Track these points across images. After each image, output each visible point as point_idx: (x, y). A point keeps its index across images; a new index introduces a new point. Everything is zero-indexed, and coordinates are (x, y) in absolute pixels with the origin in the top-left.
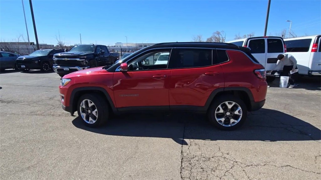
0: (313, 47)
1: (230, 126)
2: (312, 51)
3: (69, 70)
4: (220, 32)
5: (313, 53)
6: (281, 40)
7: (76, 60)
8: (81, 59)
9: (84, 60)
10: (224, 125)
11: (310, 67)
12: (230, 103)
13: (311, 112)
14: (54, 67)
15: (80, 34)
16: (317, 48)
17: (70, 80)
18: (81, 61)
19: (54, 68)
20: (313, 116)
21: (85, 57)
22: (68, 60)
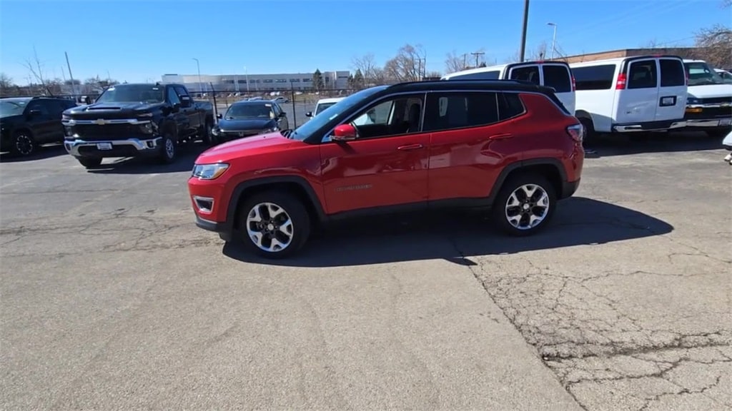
0: (619, 80)
1: (529, 227)
2: (618, 87)
3: (111, 148)
4: (413, 46)
5: (619, 91)
6: (565, 66)
7: (129, 124)
8: (139, 119)
9: (149, 121)
10: (519, 228)
11: (614, 118)
12: (529, 188)
13: (635, 194)
14: (66, 142)
15: (66, 54)
16: (626, 81)
17: (226, 166)
18: (140, 124)
19: (67, 145)
20: (639, 200)
21: (150, 115)
22: (106, 125)
